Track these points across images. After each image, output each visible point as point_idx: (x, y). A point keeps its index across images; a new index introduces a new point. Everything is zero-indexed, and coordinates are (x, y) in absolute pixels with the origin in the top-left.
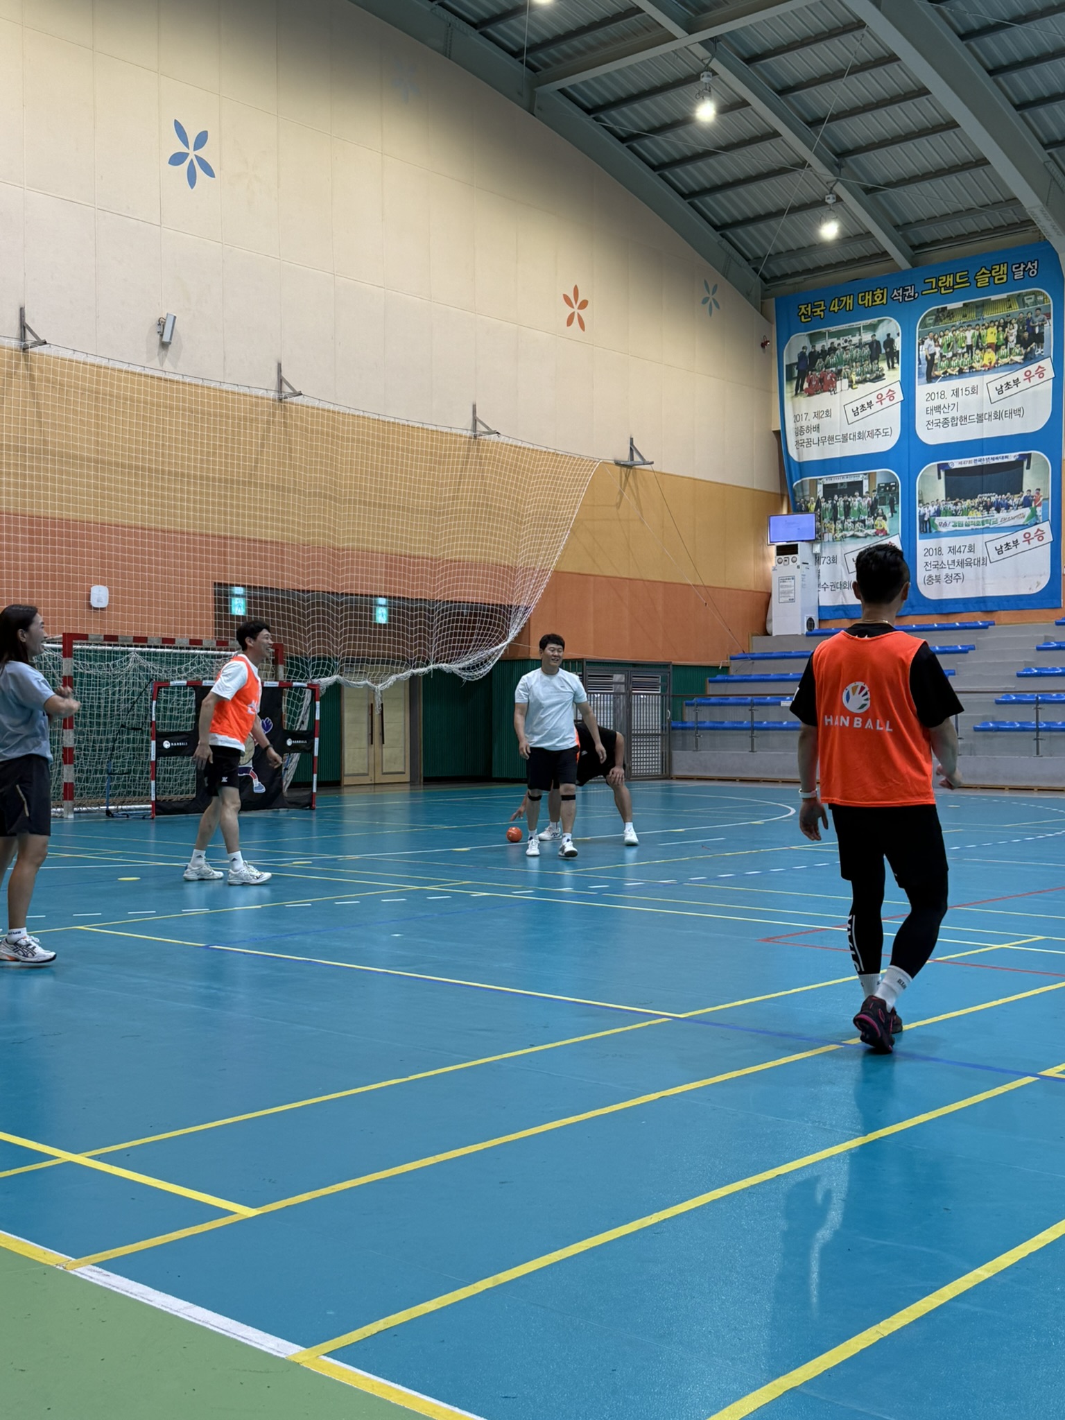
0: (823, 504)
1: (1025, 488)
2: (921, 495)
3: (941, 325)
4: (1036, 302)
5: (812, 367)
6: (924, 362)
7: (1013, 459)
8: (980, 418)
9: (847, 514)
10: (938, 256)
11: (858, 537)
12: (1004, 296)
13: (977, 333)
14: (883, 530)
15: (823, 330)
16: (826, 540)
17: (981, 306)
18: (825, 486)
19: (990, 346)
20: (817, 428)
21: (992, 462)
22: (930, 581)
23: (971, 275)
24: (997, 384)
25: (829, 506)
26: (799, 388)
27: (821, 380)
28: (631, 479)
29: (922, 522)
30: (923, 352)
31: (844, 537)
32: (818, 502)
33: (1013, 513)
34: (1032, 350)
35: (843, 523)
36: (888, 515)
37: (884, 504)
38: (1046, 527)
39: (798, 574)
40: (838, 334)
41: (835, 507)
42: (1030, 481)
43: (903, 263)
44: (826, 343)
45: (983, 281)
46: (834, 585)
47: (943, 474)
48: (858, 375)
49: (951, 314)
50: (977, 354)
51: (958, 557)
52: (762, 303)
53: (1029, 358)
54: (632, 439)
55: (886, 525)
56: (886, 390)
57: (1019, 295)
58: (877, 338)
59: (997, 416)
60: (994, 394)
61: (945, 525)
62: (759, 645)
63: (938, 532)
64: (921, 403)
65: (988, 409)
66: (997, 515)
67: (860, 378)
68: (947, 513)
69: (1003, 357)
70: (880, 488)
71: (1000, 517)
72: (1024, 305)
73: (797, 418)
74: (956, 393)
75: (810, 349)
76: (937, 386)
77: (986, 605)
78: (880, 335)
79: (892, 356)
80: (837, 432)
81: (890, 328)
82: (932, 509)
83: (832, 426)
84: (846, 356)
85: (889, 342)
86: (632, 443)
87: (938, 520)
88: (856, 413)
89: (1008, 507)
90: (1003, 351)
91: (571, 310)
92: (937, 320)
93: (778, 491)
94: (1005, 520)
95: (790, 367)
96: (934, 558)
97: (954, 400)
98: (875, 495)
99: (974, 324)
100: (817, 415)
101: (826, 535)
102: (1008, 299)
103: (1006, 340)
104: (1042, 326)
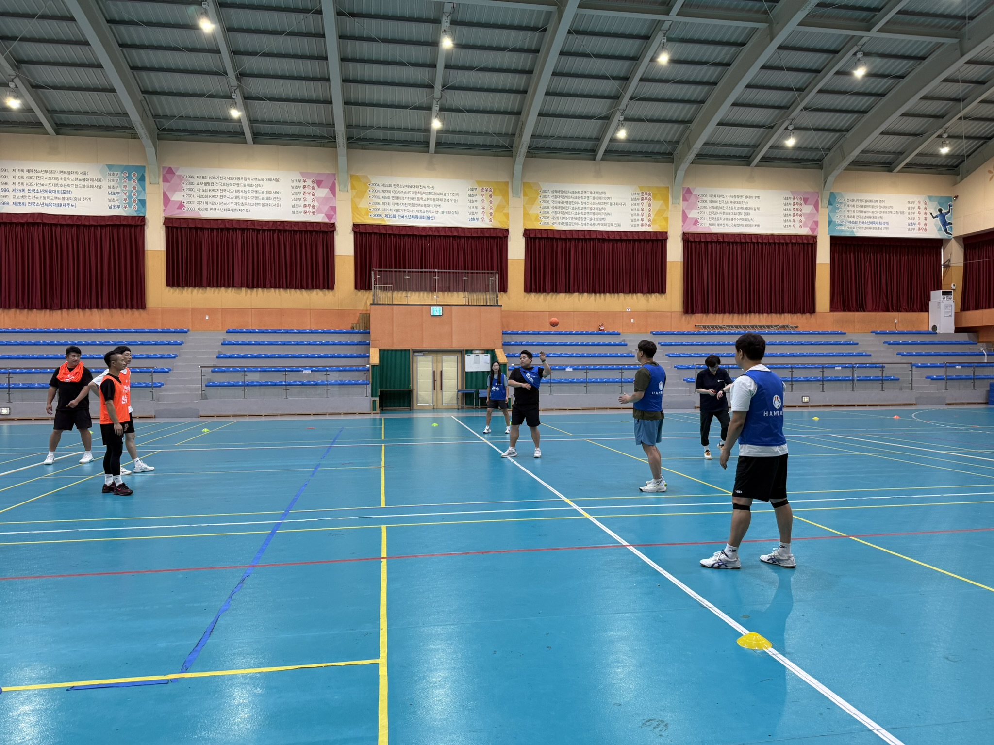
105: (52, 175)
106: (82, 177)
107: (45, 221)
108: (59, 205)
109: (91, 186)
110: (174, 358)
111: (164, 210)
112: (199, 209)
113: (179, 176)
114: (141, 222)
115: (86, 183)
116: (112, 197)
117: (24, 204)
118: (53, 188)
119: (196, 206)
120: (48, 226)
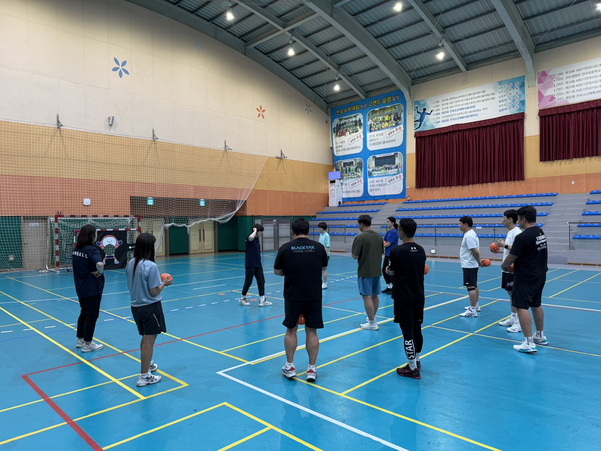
0: (343, 168)
1: (396, 163)
2: (368, 165)
3: (373, 115)
4: (399, 108)
5: (340, 128)
6: (369, 126)
7: (393, 154)
8: (384, 142)
9: (349, 171)
10: (373, 94)
11: (352, 178)
12: (390, 106)
13: (383, 117)
14: (359, 176)
15: (343, 117)
16: (344, 178)
17: (384, 109)
18: (344, 163)
19: (386, 121)
20: (341, 146)
21: (387, 155)
22: (371, 190)
23: (381, 100)
24: (388, 132)
25: (345, 169)
26: (337, 134)
27: (342, 132)
28: (281, 162)
29: (369, 173)
30: (369, 123)
31: (349, 178)
32: (342, 168)
33: (393, 170)
34: (398, 122)
35: (348, 174)
36: (360, 171)
37: (359, 168)
38: (402, 174)
39: (335, 189)
40: (346, 119)
41: (346, 169)
42: (398, 161)
43: (364, 98)
44: (343, 122)
45: (384, 102)
46: (346, 192)
47: (374, 159)
48: (352, 130)
49: (376, 112)
50: (383, 123)
51: (379, 183)
52: (327, 110)
53: (397, 124)
54: (281, 150)
55: (359, 174)
56: (359, 135)
57: (394, 106)
58: (356, 119)
59: (388, 142)
60: (387, 135)
61: (375, 174)
62: (326, 209)
63: (373, 176)
64: (368, 139)
65: (386, 140)
66: (388, 171)
67: (352, 131)
68: (375, 170)
69: (390, 124)
70: (358, 163)
71: (390, 172)
72: (396, 108)
73: (336, 143)
74: (377, 135)
75: (339, 123)
76: (372, 133)
77: (386, 198)
78: (357, 119)
79: (360, 124)
80: (346, 147)
81: (360, 116)
82: (371, 169)
83: (346, 145)
84: (349, 125)
85: (360, 121)
86: (281, 152)
87: (373, 173)
88: (351, 142)
89: (391, 169)
90: (390, 122)
91: (259, 113)
92: (372, 114)
93: (332, 165)
94: (391, 172)
95: (334, 129)
96: (372, 184)
97: (376, 137)
98: (356, 165)
99: (382, 115)
100: (341, 142)
101: (344, 177)
102: (391, 107)
103: (391, 119)
104: (400, 115)
105: (464, 98)
106: (482, 94)
107: (460, 129)
108: (468, 116)
109: (488, 99)
110: (546, 215)
111: (539, 105)
112: (567, 98)
113: (551, 76)
114: (521, 117)
115: (485, 98)
116: (502, 103)
117: (448, 120)
118: (464, 106)
119: (564, 96)
120: (461, 132)
